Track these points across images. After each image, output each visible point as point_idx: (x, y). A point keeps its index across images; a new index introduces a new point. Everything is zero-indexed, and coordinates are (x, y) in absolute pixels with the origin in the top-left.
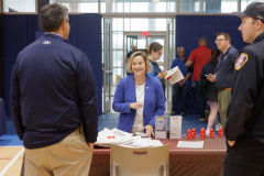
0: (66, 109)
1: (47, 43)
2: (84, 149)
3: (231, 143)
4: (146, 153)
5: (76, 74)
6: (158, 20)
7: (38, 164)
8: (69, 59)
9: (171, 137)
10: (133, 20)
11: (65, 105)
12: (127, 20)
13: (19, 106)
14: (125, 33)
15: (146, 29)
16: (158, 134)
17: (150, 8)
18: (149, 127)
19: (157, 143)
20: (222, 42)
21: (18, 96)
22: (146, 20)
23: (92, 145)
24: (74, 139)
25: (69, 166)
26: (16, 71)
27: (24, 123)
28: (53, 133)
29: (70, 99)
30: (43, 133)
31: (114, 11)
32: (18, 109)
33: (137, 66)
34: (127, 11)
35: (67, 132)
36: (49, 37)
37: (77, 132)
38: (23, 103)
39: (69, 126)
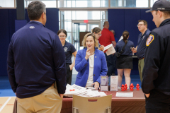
0: (46, 72)
1: (32, 27)
2: (57, 98)
3: (148, 95)
4: (96, 100)
5: (52, 48)
6: (94, 12)
7: (27, 108)
8: (47, 38)
9: (111, 90)
10: (78, 12)
11: (45, 69)
12: (74, 12)
13: (14, 70)
14: (73, 21)
15: (86, 19)
16: (102, 88)
17: (89, 4)
18: (96, 83)
19: (102, 94)
20: (142, 26)
21: (13, 63)
22: (86, 12)
23: (62, 96)
24: (51, 92)
25: (47, 109)
26: (11, 46)
27: (17, 81)
28: (37, 87)
29: (48, 65)
30: (30, 87)
31: (65, 6)
32: (13, 72)
33: (89, 43)
34: (74, 6)
35: (46, 87)
36: (33, 24)
37: (52, 87)
38: (16, 68)
39: (48, 83)
